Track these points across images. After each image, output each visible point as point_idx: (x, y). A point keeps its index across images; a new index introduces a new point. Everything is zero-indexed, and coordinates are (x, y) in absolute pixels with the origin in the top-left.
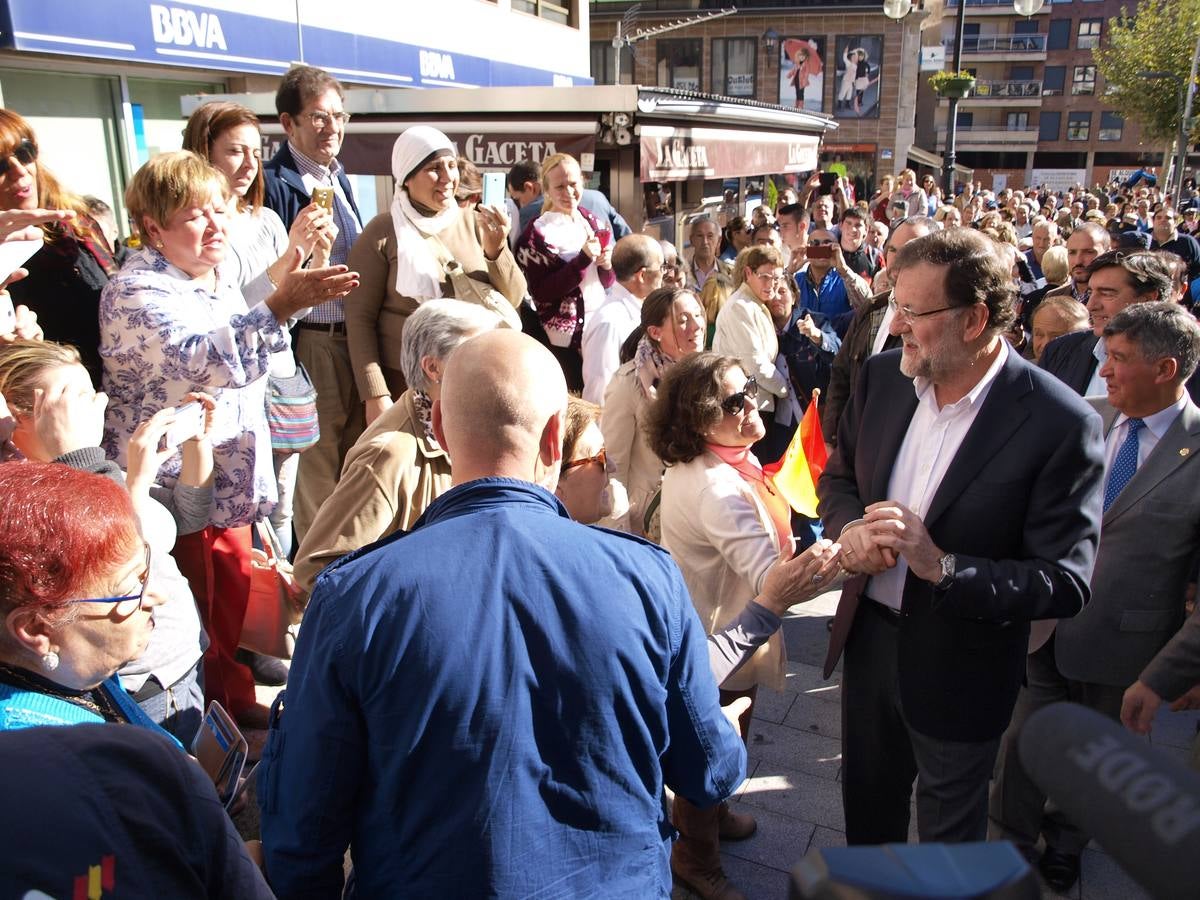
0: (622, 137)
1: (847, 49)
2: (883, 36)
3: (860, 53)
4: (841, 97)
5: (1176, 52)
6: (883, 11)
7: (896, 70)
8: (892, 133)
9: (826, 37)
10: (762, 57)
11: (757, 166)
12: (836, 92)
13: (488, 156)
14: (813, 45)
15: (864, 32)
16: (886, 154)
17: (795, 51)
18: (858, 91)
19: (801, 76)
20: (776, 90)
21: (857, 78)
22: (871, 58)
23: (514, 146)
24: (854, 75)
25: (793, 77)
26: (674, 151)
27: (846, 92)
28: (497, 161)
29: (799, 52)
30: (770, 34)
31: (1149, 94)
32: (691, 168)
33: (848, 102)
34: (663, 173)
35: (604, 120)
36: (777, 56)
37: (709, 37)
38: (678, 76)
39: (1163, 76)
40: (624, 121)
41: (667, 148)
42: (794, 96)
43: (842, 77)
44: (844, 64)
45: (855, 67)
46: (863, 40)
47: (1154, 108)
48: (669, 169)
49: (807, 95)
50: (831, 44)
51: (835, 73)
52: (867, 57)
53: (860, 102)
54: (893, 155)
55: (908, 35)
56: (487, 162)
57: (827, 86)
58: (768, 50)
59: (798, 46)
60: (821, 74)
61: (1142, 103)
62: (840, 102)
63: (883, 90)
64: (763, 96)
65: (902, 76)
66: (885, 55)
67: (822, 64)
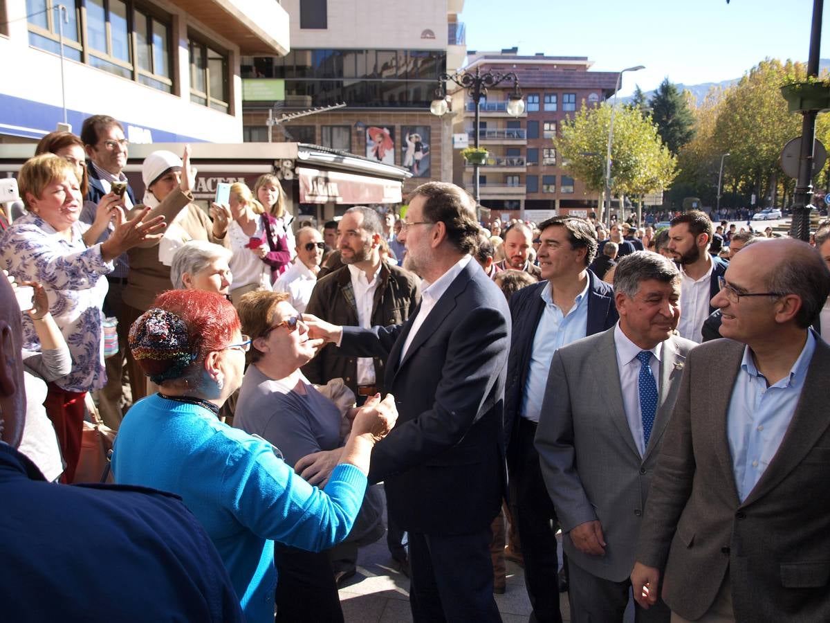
0: (288, 175)
1: (408, 135)
2: (429, 127)
3: (416, 137)
4: (406, 164)
5: (599, 141)
6: (430, 111)
7: (439, 148)
9: (394, 126)
10: (355, 138)
11: (366, 198)
12: (402, 161)
13: (199, 187)
14: (387, 132)
15: (417, 124)
17: (376, 134)
18: (416, 161)
19: (380, 150)
21: (415, 152)
22: (423, 140)
23: (217, 181)
24: (413, 150)
26: (319, 185)
27: (409, 160)
28: (205, 190)
29: (378, 135)
30: (360, 124)
31: (586, 165)
32: (329, 196)
33: (410, 167)
34: (313, 198)
35: (276, 164)
37: (318, 125)
39: (593, 155)
40: (289, 165)
41: (315, 183)
43: (405, 152)
44: (407, 144)
45: (414, 145)
46: (418, 129)
47: (590, 173)
48: (316, 196)
50: (398, 131)
51: (401, 149)
52: (421, 139)
53: (418, 167)
55: (445, 126)
56: (198, 190)
57: (397, 157)
58: (358, 134)
59: (377, 132)
60: (392, 150)
61: (584, 170)
63: (432, 160)
65: (443, 151)
66: (431, 138)
67: (393, 143)
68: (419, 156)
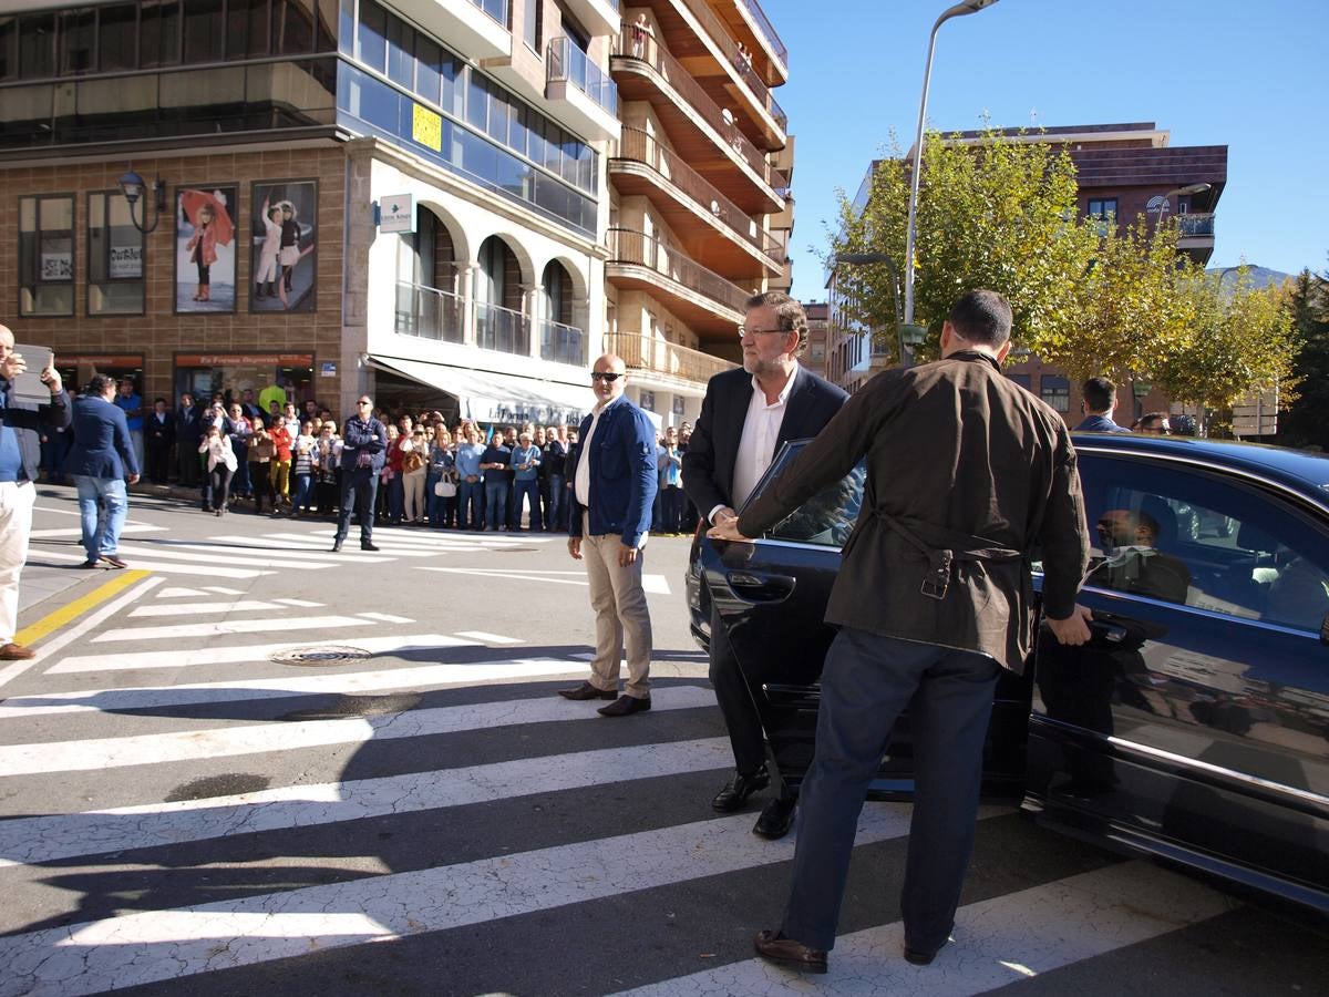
1: (267, 203)
2: (319, 183)
4: (261, 278)
7: (337, 233)
8: (334, 334)
9: (237, 184)
12: (253, 271)
14: (221, 199)
15: (290, 175)
16: (327, 369)
17: (198, 206)
18: (285, 267)
19: (204, 246)
20: (171, 269)
21: (281, 248)
22: (301, 215)
24: (279, 244)
25: (194, 248)
27: (267, 270)
29: (202, 209)
33: (270, 284)
36: (172, 217)
37: (84, 191)
38: (48, 252)
42: (196, 279)
43: (261, 246)
44: (264, 225)
45: (279, 230)
46: (289, 188)
49: (214, 277)
50: (244, 196)
51: (252, 240)
52: (295, 213)
53: (287, 285)
54: (338, 371)
55: (356, 177)
57: (240, 261)
59: (201, 201)
60: (232, 243)
62: (259, 284)
63: (320, 265)
64: (154, 278)
65: (348, 243)
66: (322, 210)
67: (233, 228)
68: (292, 255)
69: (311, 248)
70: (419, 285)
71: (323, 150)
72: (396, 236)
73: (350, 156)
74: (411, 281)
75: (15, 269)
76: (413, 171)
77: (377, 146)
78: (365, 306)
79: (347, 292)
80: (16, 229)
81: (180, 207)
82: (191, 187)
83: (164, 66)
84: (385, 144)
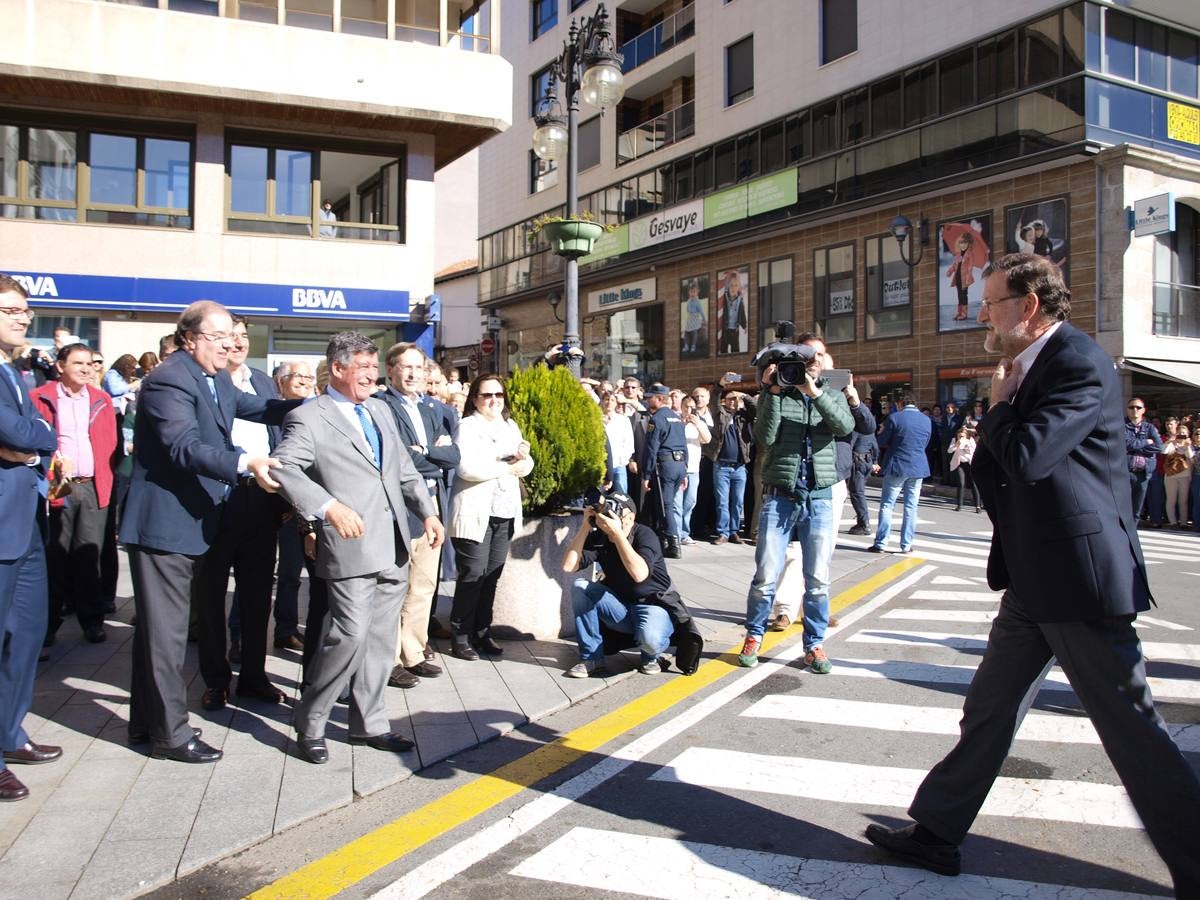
1: (1020, 225)
2: (1067, 196)
7: (1090, 243)
9: (991, 211)
14: (976, 227)
15: (1041, 196)
17: (957, 236)
19: (963, 271)
20: (934, 295)
22: (1053, 233)
25: (954, 274)
29: (960, 239)
36: (934, 249)
37: (863, 237)
38: (836, 291)
42: (957, 301)
44: (1018, 246)
45: (1032, 245)
49: (971, 297)
50: (998, 221)
52: (1047, 230)
55: (1107, 187)
59: (959, 232)
63: (1072, 275)
64: (919, 304)
65: (1101, 252)
66: (1072, 224)
67: (988, 251)
69: (1063, 260)
70: (1178, 284)
71: (1073, 166)
72: (1152, 238)
73: (1100, 166)
74: (1168, 280)
75: (811, 308)
76: (1168, 170)
77: (1130, 152)
78: (1120, 311)
79: (1101, 299)
80: (812, 276)
81: (941, 239)
82: (950, 221)
83: (927, 120)
84: (1137, 149)
